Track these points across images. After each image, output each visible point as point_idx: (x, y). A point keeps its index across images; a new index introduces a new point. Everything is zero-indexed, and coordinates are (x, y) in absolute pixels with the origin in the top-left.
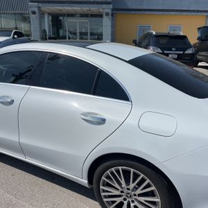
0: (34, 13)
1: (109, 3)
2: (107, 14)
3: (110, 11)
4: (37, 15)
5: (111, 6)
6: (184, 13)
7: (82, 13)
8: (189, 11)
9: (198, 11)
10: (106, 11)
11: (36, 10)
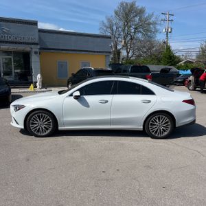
1: (37, 44)
3: (38, 50)
8: (94, 52)
9: (100, 52)
10: (34, 50)
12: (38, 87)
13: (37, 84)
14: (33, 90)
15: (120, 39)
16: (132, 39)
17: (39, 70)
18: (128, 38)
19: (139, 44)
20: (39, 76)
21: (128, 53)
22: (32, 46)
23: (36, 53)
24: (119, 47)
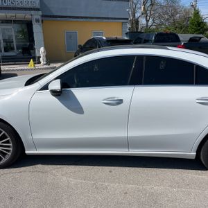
1: (38, 10)
3: (39, 17)
5: (40, 13)
6: (105, 20)
9: (115, 19)
12: (42, 63)
13: (41, 59)
14: (33, 67)
15: (138, 6)
16: (152, 5)
17: (43, 43)
18: (148, 4)
19: (160, 10)
20: (42, 49)
21: (147, 21)
22: (33, 12)
23: (37, 21)
24: (137, 15)
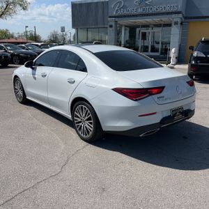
0: (111, 26)
2: (176, 23)
4: (113, 28)
5: (180, 16)
7: (155, 23)
10: (175, 20)
11: (113, 24)
